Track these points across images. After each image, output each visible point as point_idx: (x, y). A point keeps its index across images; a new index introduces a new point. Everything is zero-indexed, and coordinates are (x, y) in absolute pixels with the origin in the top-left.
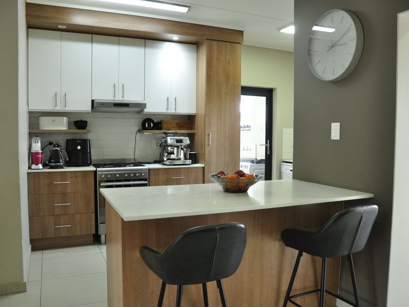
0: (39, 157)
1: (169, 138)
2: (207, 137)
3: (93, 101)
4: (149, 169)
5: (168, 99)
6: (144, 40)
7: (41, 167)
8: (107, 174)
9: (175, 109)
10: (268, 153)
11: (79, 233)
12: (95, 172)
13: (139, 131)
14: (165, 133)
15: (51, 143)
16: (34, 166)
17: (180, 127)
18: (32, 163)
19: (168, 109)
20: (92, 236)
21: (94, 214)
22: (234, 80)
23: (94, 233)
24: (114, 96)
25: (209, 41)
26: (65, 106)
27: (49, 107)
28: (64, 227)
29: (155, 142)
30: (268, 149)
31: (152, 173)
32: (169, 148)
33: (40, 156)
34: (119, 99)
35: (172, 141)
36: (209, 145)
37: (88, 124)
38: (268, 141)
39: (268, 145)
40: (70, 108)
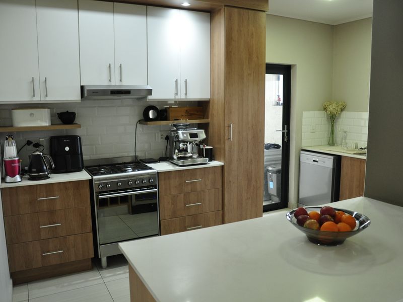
0: (16, 166)
1: (180, 132)
2: (226, 129)
3: (82, 88)
4: (158, 173)
5: (177, 81)
6: (145, 7)
7: (19, 179)
8: (107, 184)
9: (186, 94)
10: (286, 140)
11: (73, 259)
12: (91, 181)
13: (140, 122)
14: (175, 126)
15: (29, 143)
16: (9, 179)
17: (190, 115)
18: (7, 174)
19: (177, 94)
20: (90, 260)
21: (91, 234)
22: (257, 57)
23: (93, 256)
24: (110, 80)
25: (229, 8)
26: (47, 96)
27: (25, 98)
28: (54, 254)
29: (160, 135)
30: (285, 135)
31: (161, 177)
32: (181, 145)
33: (17, 164)
34: (116, 84)
35: (185, 135)
36: (229, 139)
37: (76, 115)
38: (286, 126)
39: (286, 131)
40: (53, 97)
